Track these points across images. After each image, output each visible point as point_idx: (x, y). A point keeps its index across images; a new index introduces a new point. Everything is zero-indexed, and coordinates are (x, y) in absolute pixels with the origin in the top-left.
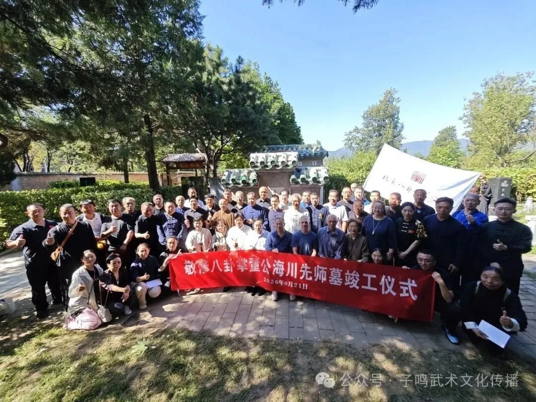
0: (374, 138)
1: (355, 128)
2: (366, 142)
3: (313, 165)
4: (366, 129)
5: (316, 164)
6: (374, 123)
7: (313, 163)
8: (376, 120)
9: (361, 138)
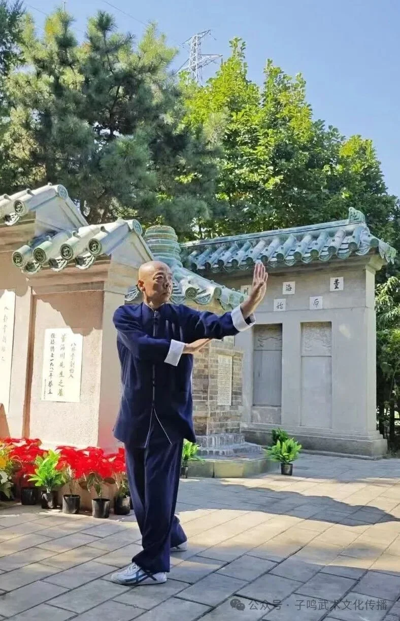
3: (332, 287)
5: (341, 286)
7: (333, 280)
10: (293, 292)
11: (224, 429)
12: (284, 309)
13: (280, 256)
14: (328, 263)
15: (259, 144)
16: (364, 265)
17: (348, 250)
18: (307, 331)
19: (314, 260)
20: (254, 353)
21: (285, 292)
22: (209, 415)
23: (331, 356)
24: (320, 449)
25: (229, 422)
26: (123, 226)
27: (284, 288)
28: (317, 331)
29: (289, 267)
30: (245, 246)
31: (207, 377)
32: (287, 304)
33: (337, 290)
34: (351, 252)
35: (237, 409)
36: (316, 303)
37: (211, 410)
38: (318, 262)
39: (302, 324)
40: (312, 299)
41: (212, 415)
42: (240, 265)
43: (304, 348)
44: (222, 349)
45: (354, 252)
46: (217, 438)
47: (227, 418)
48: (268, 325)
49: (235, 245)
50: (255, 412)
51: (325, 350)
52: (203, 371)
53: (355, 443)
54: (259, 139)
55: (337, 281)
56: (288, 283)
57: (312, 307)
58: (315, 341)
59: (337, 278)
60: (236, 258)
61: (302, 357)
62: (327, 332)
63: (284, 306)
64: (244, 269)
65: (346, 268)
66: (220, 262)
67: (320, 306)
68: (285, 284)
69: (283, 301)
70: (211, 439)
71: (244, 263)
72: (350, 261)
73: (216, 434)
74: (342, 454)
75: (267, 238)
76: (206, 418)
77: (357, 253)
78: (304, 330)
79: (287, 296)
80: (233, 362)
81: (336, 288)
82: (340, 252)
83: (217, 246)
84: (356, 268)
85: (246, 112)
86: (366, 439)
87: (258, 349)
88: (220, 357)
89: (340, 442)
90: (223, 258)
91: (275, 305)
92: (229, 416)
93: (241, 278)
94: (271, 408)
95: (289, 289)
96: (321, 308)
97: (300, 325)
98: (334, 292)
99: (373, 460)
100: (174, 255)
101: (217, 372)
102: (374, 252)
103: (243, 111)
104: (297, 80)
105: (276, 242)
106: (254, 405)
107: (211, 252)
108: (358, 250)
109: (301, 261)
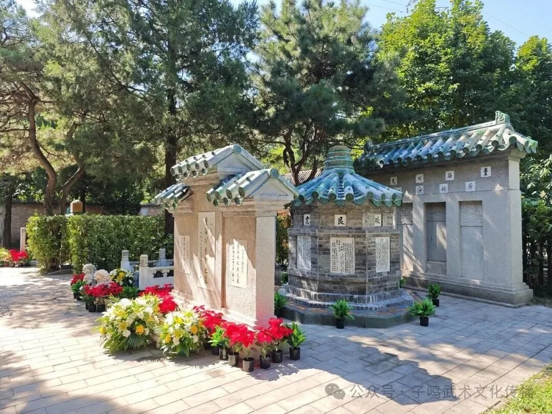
3: (482, 174)
7: (482, 169)
10: (453, 178)
11: (382, 289)
12: (447, 191)
13: (440, 153)
14: (477, 156)
15: (441, 61)
16: (507, 157)
17: (492, 146)
18: (464, 208)
19: (466, 155)
20: (427, 224)
21: (447, 179)
22: (367, 281)
23: (482, 227)
24: (474, 296)
25: (387, 283)
26: (264, 174)
27: (447, 175)
28: (471, 208)
29: (447, 161)
30: (419, 145)
31: (365, 254)
32: (449, 187)
33: (486, 176)
34: (494, 148)
35: (395, 273)
36: (470, 186)
37: (369, 277)
38: (470, 156)
39: (460, 203)
40: (467, 184)
41: (369, 280)
42: (413, 161)
43: (462, 220)
44: (379, 233)
45: (497, 148)
46: (374, 296)
47: (385, 281)
48: (435, 203)
49: (412, 144)
50: (428, 265)
51: (478, 222)
52: (362, 250)
53: (500, 294)
54: (442, 57)
55: (486, 169)
56: (449, 172)
57: (467, 190)
58: (471, 215)
59: (486, 167)
60: (410, 156)
61: (461, 226)
62: (479, 208)
63: (447, 189)
64: (416, 163)
65: (493, 159)
66: (399, 159)
67: (473, 189)
68: (447, 173)
69: (446, 185)
70: (369, 298)
71: (416, 159)
72: (495, 154)
73: (374, 293)
74: (491, 302)
75: (433, 139)
76: (365, 283)
77: (499, 149)
78: (462, 207)
79: (448, 182)
81: (486, 175)
82: (486, 148)
83: (399, 146)
84: (500, 160)
85: (431, 38)
86: (511, 291)
87: (430, 220)
88: (378, 240)
89: (489, 292)
90: (401, 156)
91: (441, 188)
92: (387, 279)
93: (415, 169)
94: (440, 263)
95: (450, 176)
97: (458, 203)
98: (483, 178)
99: (515, 308)
100: (347, 166)
101: (374, 250)
102: (513, 147)
103: (429, 38)
104: (475, 4)
105: (440, 141)
106: (428, 260)
107: (396, 151)
108: (499, 146)
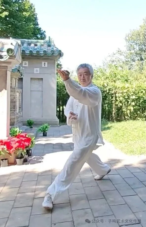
0: (137, 61)
1: (118, 50)
2: (129, 66)
4: (128, 52)
6: (135, 46)
7: (43, 63)
8: (137, 44)
9: (124, 61)
10: (27, 65)
11: (18, 122)
13: (23, 51)
14: (43, 56)
16: (55, 59)
17: (50, 53)
19: (37, 54)
22: (16, 117)
23: (42, 91)
28: (37, 82)
31: (15, 102)
33: (45, 66)
34: (51, 54)
36: (37, 71)
37: (16, 115)
38: (39, 55)
39: (31, 78)
40: (35, 69)
43: (32, 88)
45: (53, 54)
51: (40, 89)
52: (13, 100)
53: (52, 122)
55: (45, 63)
56: (25, 62)
57: (35, 72)
58: (36, 85)
59: (45, 62)
61: (31, 91)
62: (41, 82)
65: (49, 59)
72: (51, 57)
76: (14, 119)
77: (54, 54)
78: (32, 80)
79: (24, 67)
80: (19, 95)
82: (48, 53)
84: (52, 60)
88: (17, 94)
96: (39, 73)
97: (30, 79)
98: (43, 67)
99: (59, 127)
101: (17, 100)
108: (54, 53)
109: (32, 54)
